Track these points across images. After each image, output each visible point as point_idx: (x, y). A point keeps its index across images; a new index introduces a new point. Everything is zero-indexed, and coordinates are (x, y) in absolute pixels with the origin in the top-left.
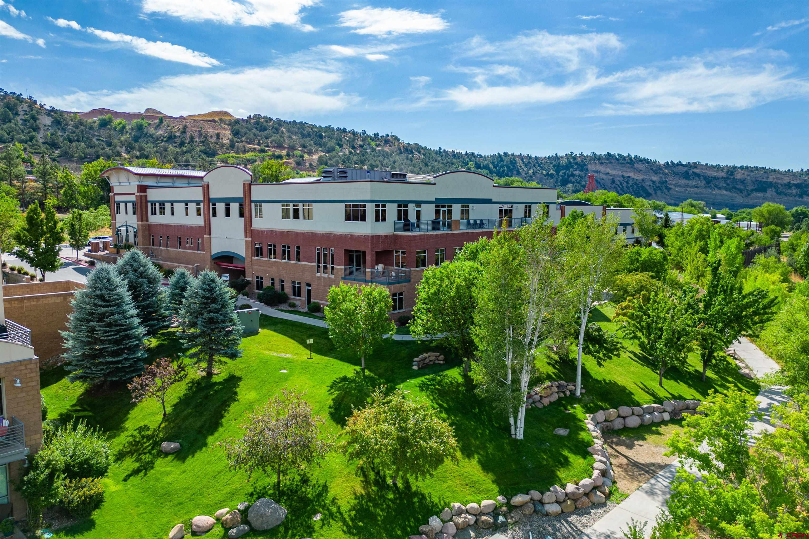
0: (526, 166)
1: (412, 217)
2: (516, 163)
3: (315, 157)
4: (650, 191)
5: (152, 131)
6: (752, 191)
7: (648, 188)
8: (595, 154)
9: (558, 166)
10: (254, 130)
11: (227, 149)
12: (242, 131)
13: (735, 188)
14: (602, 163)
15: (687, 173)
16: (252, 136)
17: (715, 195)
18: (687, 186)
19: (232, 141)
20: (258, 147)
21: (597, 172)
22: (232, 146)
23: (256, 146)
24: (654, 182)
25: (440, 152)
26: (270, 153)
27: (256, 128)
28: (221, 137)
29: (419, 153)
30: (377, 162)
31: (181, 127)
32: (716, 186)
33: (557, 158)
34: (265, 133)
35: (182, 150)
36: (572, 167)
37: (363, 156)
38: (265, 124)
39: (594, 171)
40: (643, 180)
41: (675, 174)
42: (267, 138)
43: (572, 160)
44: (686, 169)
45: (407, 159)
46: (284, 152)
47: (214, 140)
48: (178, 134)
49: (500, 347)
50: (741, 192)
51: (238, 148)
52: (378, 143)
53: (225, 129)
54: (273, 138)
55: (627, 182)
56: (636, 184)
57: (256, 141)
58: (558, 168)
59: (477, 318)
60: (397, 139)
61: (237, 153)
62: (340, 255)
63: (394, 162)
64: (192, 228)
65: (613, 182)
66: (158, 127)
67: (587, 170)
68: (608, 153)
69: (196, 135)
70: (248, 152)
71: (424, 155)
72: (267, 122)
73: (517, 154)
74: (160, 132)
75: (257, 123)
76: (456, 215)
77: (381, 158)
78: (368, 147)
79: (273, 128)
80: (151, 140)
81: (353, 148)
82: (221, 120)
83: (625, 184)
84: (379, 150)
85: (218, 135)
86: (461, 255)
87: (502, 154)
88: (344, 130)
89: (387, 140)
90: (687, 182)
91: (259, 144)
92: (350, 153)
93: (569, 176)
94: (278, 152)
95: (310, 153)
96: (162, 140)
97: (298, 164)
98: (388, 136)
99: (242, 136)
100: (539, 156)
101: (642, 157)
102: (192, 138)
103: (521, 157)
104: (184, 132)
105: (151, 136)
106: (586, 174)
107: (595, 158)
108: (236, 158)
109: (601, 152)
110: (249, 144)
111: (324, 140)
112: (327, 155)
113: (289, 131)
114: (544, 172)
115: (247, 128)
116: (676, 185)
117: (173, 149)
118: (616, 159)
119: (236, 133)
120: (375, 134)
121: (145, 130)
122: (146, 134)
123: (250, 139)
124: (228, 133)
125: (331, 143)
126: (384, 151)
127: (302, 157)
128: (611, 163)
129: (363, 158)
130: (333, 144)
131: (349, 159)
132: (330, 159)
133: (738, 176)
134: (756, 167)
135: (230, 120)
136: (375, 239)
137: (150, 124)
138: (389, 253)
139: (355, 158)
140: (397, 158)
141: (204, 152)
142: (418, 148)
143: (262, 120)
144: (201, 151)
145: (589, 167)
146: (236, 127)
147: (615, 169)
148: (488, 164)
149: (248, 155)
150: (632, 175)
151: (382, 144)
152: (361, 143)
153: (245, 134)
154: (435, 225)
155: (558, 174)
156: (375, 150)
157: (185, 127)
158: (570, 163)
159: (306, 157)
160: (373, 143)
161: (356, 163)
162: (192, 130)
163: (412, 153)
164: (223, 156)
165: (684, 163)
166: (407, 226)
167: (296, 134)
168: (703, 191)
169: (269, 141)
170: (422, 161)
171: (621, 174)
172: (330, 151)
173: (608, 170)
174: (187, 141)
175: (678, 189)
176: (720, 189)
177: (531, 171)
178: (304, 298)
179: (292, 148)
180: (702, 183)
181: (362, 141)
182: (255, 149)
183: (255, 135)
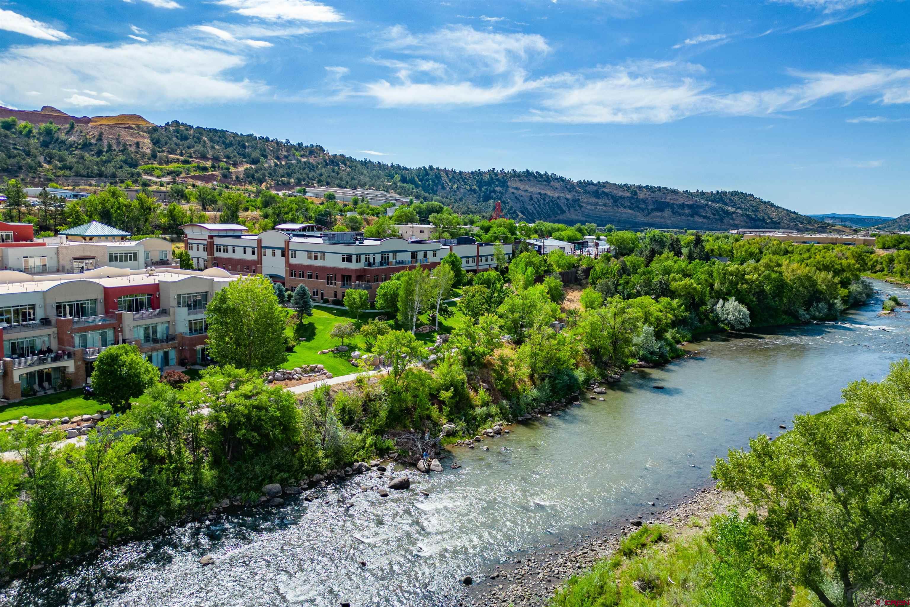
0: (450, 180)
1: (371, 260)
2: (441, 177)
3: (241, 169)
4: (564, 208)
5: (63, 136)
6: (652, 210)
7: (562, 205)
8: (515, 172)
9: (481, 182)
10: (175, 139)
11: (149, 159)
12: (163, 140)
13: (638, 207)
14: (521, 180)
15: (597, 192)
16: (173, 146)
17: (621, 213)
18: (596, 204)
19: (153, 151)
20: (182, 158)
21: (516, 189)
22: (154, 156)
23: (178, 157)
24: (568, 200)
25: (366, 163)
26: (195, 165)
27: (177, 137)
28: (141, 146)
29: (345, 165)
30: (304, 176)
31: (96, 134)
32: (622, 205)
33: (479, 173)
34: (186, 143)
35: (102, 160)
36: (494, 183)
37: (289, 168)
38: (185, 132)
39: (514, 188)
40: (558, 198)
41: (586, 192)
42: (189, 148)
43: (493, 176)
44: (596, 188)
45: (333, 171)
46: (209, 164)
47: (133, 149)
48: (93, 141)
49: (406, 309)
50: (643, 211)
51: (160, 158)
52: (302, 153)
53: (143, 137)
54: (196, 148)
55: (544, 200)
56: (552, 201)
57: (178, 151)
58: (480, 184)
59: (399, 299)
60: (321, 149)
61: (160, 163)
62: (339, 277)
63: (321, 175)
64: (248, 261)
65: (531, 199)
66: (69, 132)
67: (508, 187)
68: (527, 171)
69: (114, 143)
70: (171, 162)
71: (350, 167)
72: (187, 130)
73: (442, 168)
74: (72, 138)
75: (177, 131)
76: (391, 259)
77: (307, 170)
78: (292, 158)
79: (194, 136)
80: (64, 147)
81: (278, 158)
82: (138, 126)
83: (542, 202)
84: (305, 162)
85: (137, 144)
86: (393, 277)
87: (427, 167)
88: (267, 139)
89: (312, 151)
90: (597, 200)
91: (181, 154)
92: (276, 165)
93: (491, 192)
94: (203, 163)
95: (235, 165)
96: (76, 147)
97: (225, 176)
98: (312, 146)
99: (163, 146)
100: (463, 170)
101: (558, 175)
102: (110, 146)
103: (446, 171)
104: (100, 139)
105: (63, 142)
106: (506, 191)
107: (515, 175)
108: (161, 169)
109: (521, 169)
110: (171, 154)
111: (247, 150)
112: (253, 167)
113: (211, 140)
114: (468, 188)
115: (167, 136)
116: (588, 203)
117: (91, 158)
118: (535, 177)
119: (156, 142)
120: (299, 144)
121: (56, 135)
122: (57, 140)
123: (172, 149)
124: (147, 141)
125: (255, 154)
126: (309, 163)
127: (228, 169)
128: (529, 180)
129: (289, 171)
130: (257, 155)
131: (275, 172)
132: (257, 171)
133: (641, 196)
134: (659, 187)
135: (148, 128)
136: (357, 270)
137: (59, 129)
138: (362, 276)
139: (281, 171)
140: (323, 170)
141: (125, 162)
142: (344, 160)
143: (181, 128)
144: (121, 161)
145: (509, 184)
146: (155, 136)
147: (533, 186)
148: (414, 178)
149: (172, 167)
150: (548, 192)
151: (307, 154)
152: (286, 153)
153: (166, 143)
154: (381, 264)
155: (480, 190)
156: (300, 161)
157: (101, 134)
158: (492, 179)
159: (233, 169)
160: (297, 154)
161: (282, 176)
162: (109, 138)
163: (338, 165)
164: (146, 167)
165: (595, 182)
166: (370, 265)
167: (217, 142)
168: (611, 209)
169: (192, 150)
170: (348, 175)
171: (538, 191)
172: (255, 162)
173: (527, 187)
174: (105, 150)
175: (589, 207)
176: (625, 208)
177: (455, 186)
178: (320, 296)
179: (216, 159)
180: (610, 202)
181: (287, 151)
182: (178, 159)
183: (176, 144)
